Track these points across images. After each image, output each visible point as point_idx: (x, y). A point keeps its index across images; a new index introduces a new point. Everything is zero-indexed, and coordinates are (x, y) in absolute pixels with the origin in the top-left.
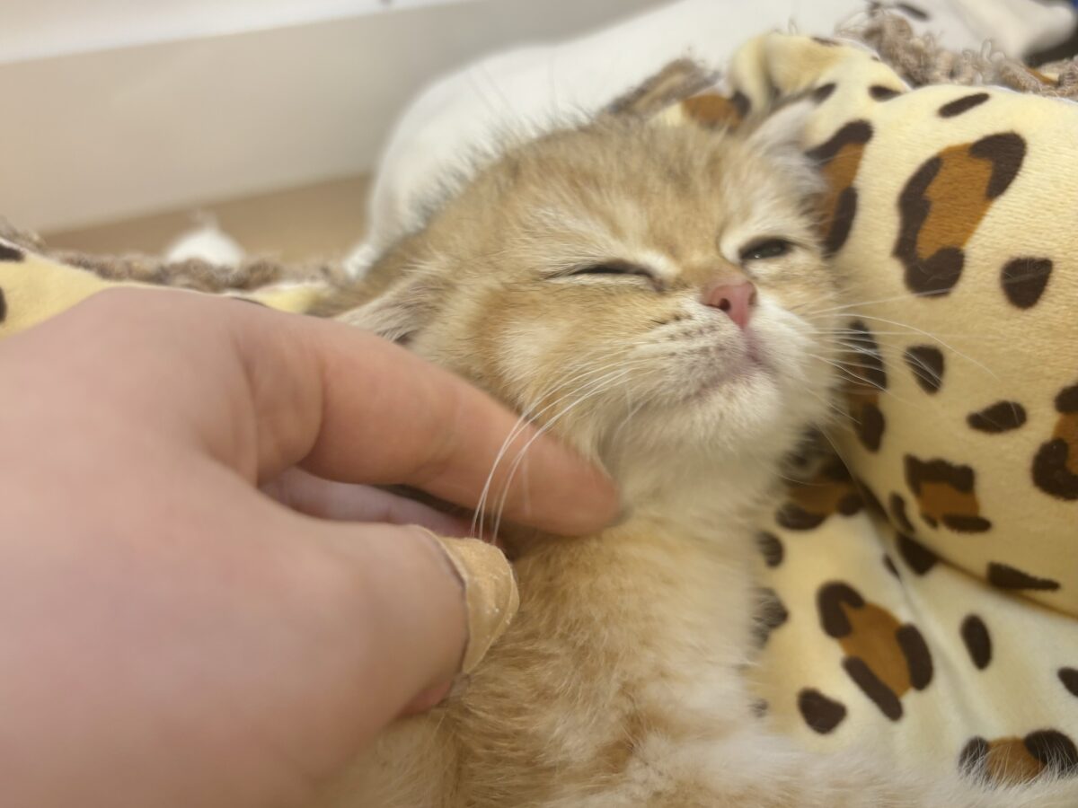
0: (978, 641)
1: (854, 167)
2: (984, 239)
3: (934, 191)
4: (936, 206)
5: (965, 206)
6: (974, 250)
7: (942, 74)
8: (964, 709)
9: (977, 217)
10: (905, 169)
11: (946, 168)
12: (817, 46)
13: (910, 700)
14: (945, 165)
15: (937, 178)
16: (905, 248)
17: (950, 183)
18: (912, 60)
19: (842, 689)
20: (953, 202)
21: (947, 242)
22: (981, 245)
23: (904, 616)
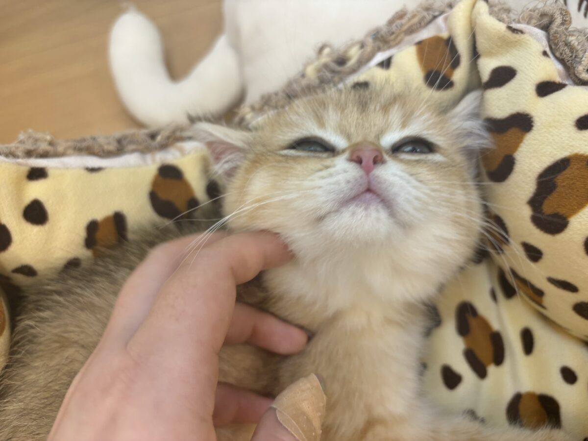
0: (528, 341)
1: (516, 145)
2: (582, 219)
3: (561, 179)
4: (559, 189)
5: (577, 196)
6: (575, 223)
7: (584, 69)
8: (515, 377)
9: (581, 206)
10: (547, 161)
11: (571, 168)
12: (509, 34)
13: (492, 369)
14: (570, 167)
15: (564, 172)
16: (535, 202)
17: (572, 179)
18: (567, 51)
19: (462, 367)
20: (570, 191)
21: (561, 211)
22: (580, 222)
23: (496, 326)
